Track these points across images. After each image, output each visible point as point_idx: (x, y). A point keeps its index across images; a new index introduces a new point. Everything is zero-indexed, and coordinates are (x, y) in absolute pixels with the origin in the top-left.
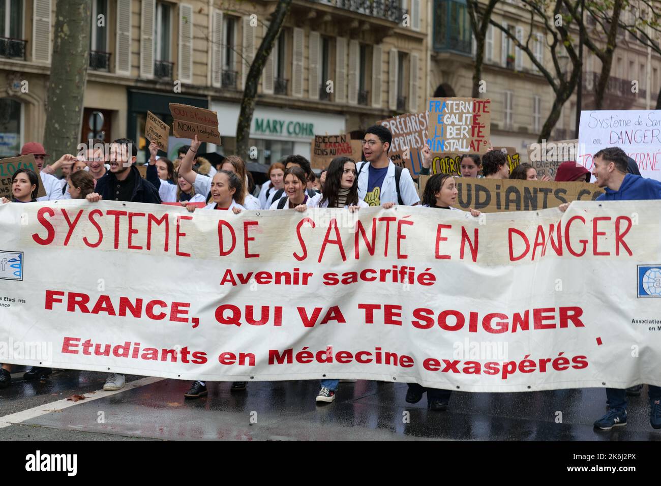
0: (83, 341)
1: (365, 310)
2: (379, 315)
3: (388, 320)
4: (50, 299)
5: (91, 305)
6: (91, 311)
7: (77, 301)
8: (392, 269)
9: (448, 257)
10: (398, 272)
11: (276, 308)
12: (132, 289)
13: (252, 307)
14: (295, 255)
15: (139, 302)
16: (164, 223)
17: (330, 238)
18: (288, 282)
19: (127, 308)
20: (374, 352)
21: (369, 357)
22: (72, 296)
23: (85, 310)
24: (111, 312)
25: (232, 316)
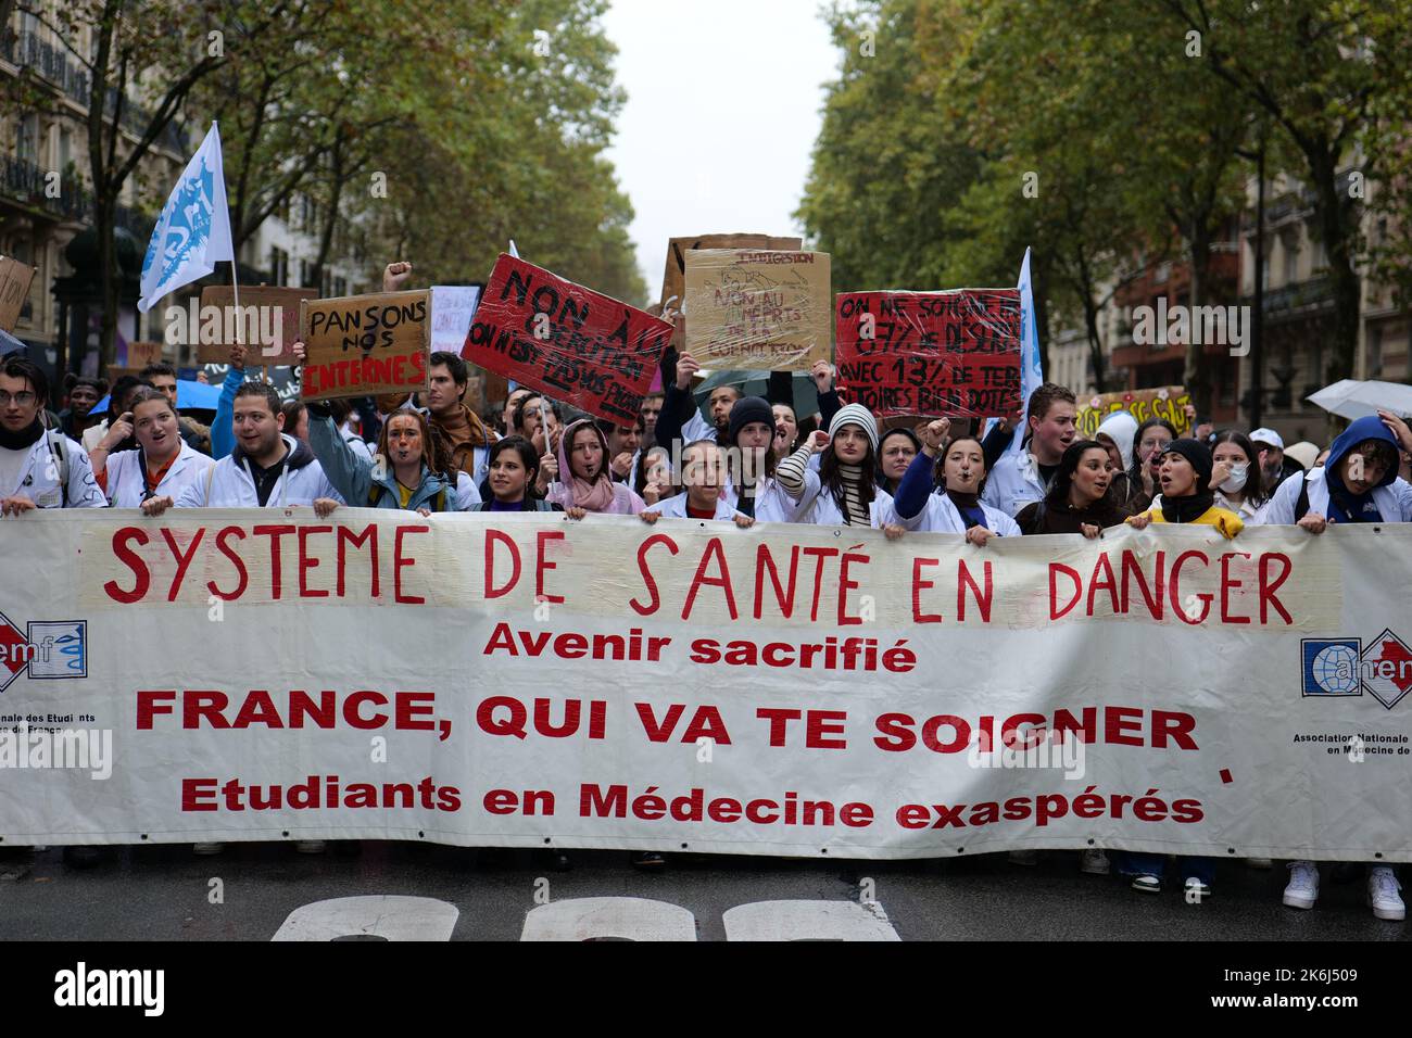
0: (222, 784)
1: (769, 720)
2: (796, 730)
3: (814, 740)
4: (147, 708)
5: (231, 713)
6: (231, 723)
7: (203, 708)
8: (824, 644)
9: (937, 619)
10: (838, 650)
11: (593, 703)
12: (313, 674)
13: (547, 701)
14: (634, 603)
15: (329, 697)
16: (368, 541)
17: (707, 575)
18: (618, 655)
19: (305, 712)
20: (781, 801)
21: (773, 811)
22: (191, 698)
23: (219, 723)
24: (273, 720)
25: (509, 719)
